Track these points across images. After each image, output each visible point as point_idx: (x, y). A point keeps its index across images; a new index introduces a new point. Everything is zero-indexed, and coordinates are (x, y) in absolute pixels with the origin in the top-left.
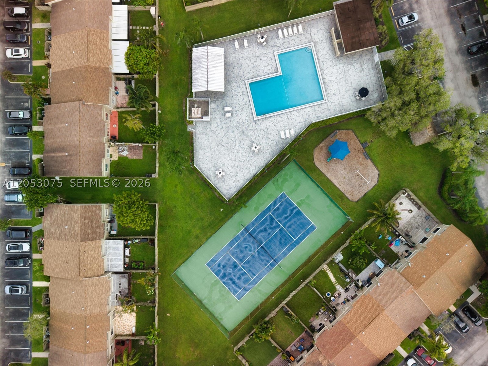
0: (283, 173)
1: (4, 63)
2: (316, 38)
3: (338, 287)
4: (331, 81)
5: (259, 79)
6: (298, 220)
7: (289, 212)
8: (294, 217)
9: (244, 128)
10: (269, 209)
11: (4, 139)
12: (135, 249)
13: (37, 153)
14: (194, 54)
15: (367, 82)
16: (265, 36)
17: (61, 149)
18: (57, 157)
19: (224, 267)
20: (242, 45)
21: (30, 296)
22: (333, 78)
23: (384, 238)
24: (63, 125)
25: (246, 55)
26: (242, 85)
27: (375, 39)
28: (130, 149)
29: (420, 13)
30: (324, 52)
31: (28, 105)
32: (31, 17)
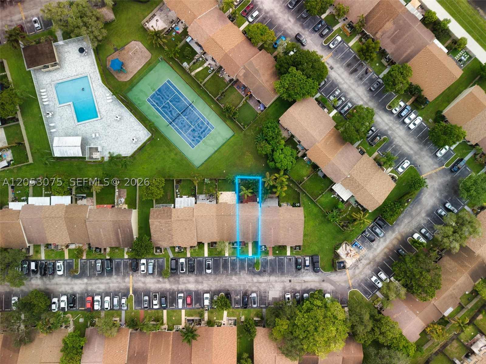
0: (134, 100)
1: (67, 277)
2: (49, 81)
3: (205, 65)
4: (76, 71)
5: (75, 116)
6: (164, 90)
7: (159, 96)
8: (162, 93)
9: (106, 125)
10: (157, 109)
11: (115, 277)
12: (184, 193)
13: (124, 256)
14: (58, 156)
15: (76, 49)
16: (48, 112)
17: (117, 234)
18: (122, 237)
19: (194, 137)
20: (54, 127)
21: (213, 258)
22: (74, 70)
23: (174, 37)
24: (102, 233)
25: (60, 124)
26: (79, 127)
27: (48, 44)
28: (120, 197)
29: (33, 16)
30: (58, 75)
31: (93, 262)
32: (38, 260)
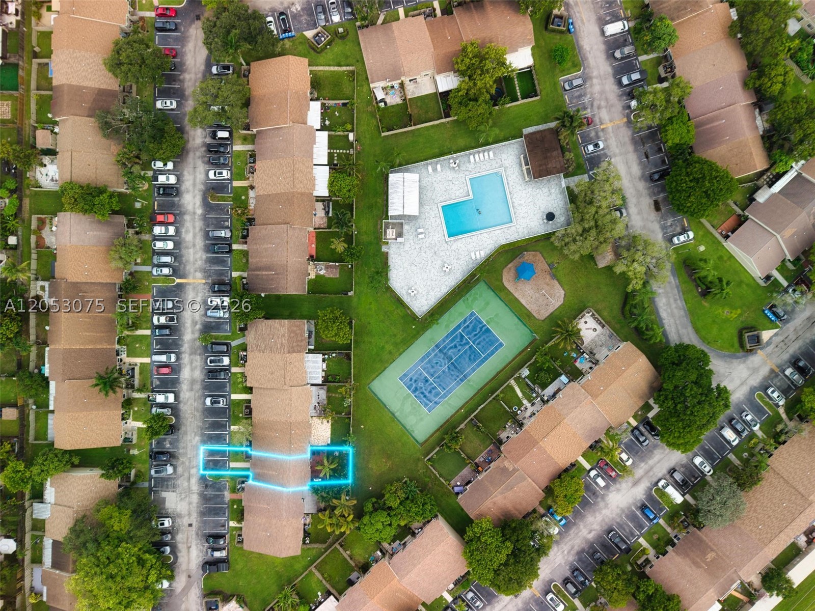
0: (473, 292)
1: (205, 184)
2: (506, 163)
3: (525, 402)
4: (520, 205)
5: (451, 202)
6: (487, 337)
7: (478, 330)
8: (483, 334)
9: (436, 249)
10: (459, 326)
11: (204, 257)
12: (331, 363)
13: (236, 271)
14: (390, 179)
15: (555, 206)
16: (457, 161)
17: (268, 268)
18: (262, 275)
19: (415, 381)
20: (435, 170)
21: (229, 408)
22: (522, 202)
23: (569, 355)
24: (269, 246)
25: (439, 178)
26: (435, 208)
27: (561, 167)
28: (327, 268)
29: (606, 140)
30: (514, 177)
31: (228, 224)
32: (232, 139)
